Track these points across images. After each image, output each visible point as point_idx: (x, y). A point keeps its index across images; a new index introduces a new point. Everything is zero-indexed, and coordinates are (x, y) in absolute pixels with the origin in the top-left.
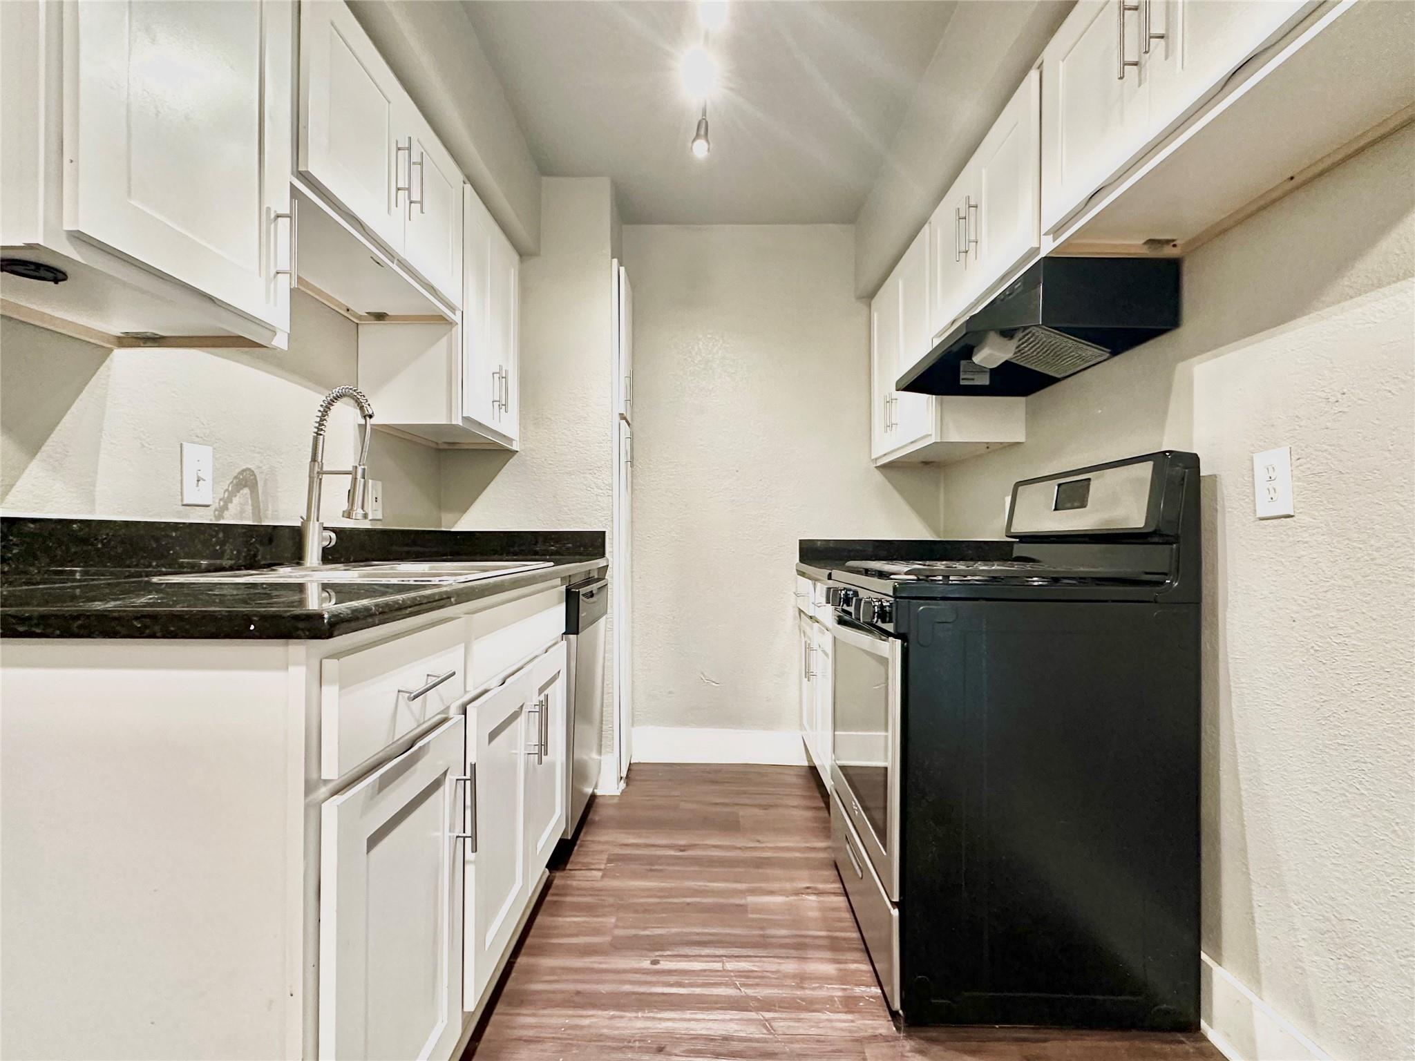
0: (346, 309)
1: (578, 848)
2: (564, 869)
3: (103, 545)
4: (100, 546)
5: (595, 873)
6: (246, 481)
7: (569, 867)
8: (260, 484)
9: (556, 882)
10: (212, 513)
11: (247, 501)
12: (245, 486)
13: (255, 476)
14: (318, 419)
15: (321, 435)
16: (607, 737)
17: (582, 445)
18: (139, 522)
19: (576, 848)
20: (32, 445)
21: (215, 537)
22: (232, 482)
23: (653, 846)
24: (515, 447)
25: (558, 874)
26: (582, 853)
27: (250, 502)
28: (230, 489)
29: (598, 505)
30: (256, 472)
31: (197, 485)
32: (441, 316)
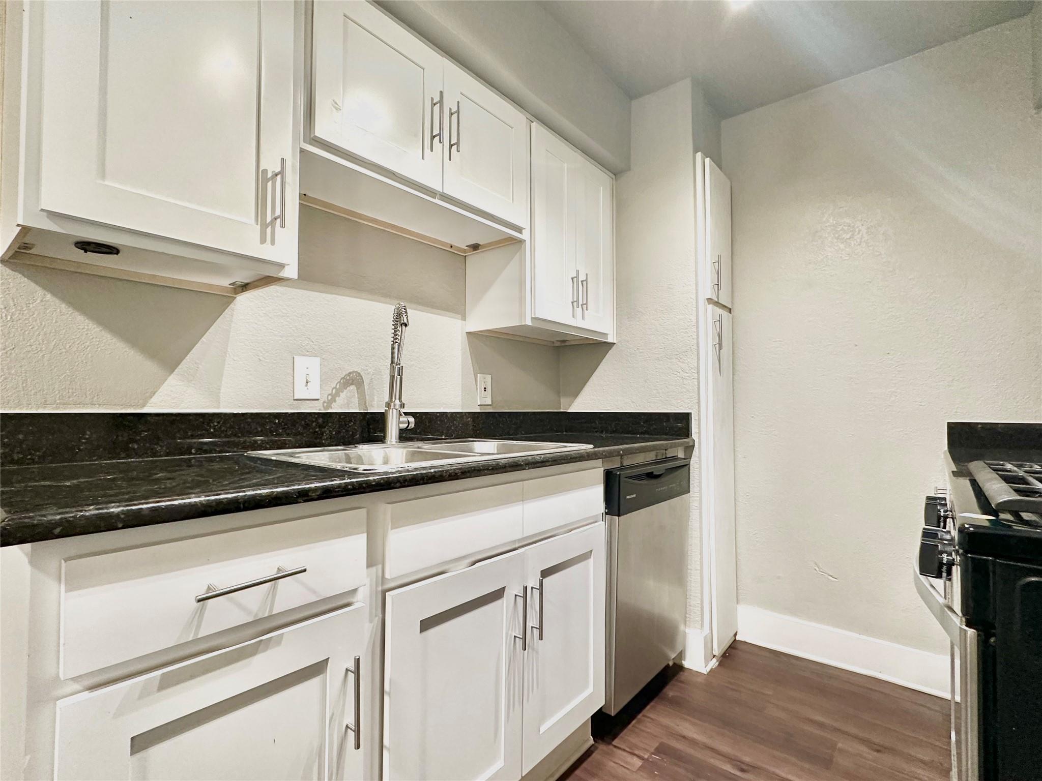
0: (450, 246)
1: (635, 723)
2: (610, 743)
3: (214, 429)
4: (212, 430)
5: (635, 759)
6: (354, 380)
7: (615, 742)
8: (366, 382)
9: (596, 756)
10: (322, 404)
11: (355, 395)
12: (352, 384)
13: (362, 377)
14: (393, 331)
15: (396, 342)
16: (695, 613)
17: (669, 333)
18: (247, 414)
19: (634, 722)
20: (171, 364)
21: (315, 421)
22: (340, 382)
23: (713, 750)
24: (610, 340)
25: (602, 747)
26: (637, 730)
27: (356, 396)
28: (338, 386)
29: (685, 388)
30: (362, 374)
31: (307, 385)
32: (510, 237)
